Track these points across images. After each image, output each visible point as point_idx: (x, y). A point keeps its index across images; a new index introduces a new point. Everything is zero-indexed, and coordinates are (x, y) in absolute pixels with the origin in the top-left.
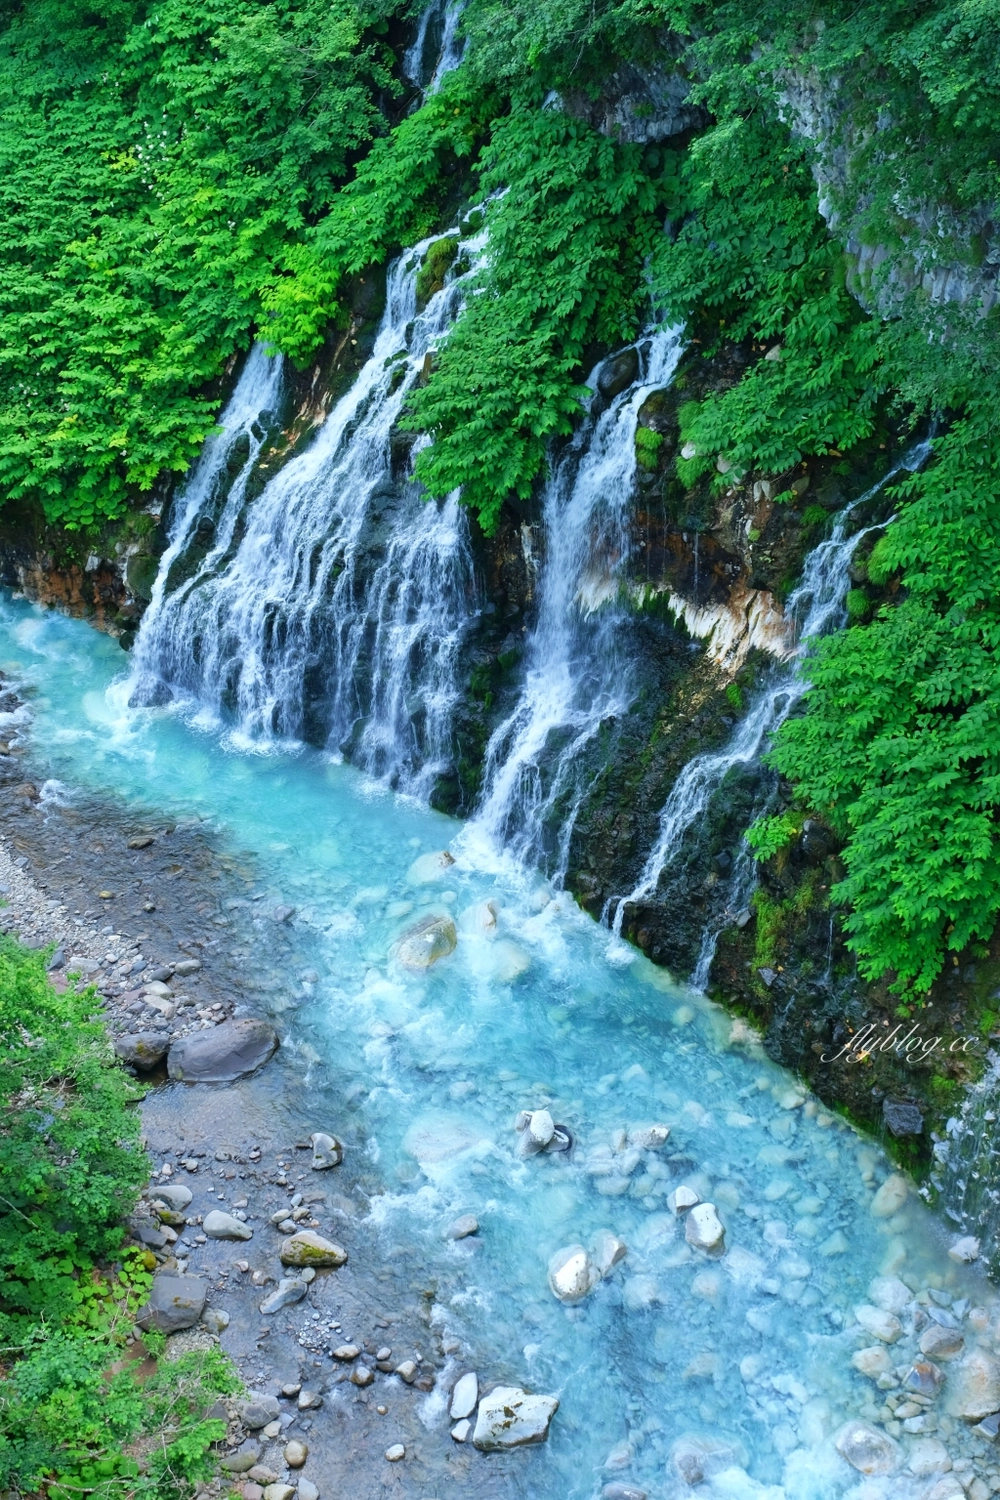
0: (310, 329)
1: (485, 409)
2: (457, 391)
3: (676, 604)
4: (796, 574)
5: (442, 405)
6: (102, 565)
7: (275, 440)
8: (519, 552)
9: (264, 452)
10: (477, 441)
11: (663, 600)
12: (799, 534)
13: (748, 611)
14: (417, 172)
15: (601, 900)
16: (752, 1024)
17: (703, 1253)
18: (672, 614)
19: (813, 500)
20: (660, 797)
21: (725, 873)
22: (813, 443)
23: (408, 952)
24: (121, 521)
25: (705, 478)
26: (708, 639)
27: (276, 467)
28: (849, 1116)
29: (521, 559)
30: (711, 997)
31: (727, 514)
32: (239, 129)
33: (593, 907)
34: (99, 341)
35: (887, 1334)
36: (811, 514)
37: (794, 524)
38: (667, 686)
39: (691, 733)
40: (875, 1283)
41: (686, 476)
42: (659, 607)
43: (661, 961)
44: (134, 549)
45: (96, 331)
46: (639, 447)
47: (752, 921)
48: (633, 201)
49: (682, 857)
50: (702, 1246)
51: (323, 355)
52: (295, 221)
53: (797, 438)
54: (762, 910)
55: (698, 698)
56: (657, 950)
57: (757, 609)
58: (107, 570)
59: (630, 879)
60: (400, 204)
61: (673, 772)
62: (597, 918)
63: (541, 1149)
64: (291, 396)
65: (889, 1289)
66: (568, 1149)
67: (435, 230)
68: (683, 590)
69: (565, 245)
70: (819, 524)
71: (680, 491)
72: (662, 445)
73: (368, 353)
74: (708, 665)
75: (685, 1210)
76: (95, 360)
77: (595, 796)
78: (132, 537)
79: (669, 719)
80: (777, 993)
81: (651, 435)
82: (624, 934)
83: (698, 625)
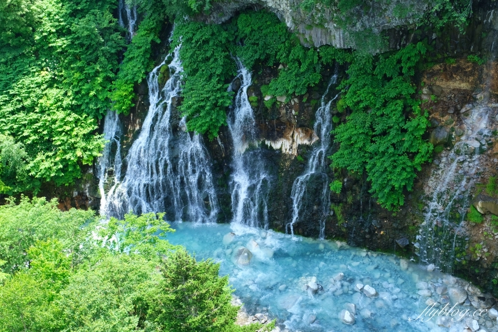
0: (130, 102)
1: (208, 104)
2: (198, 101)
3: (268, 143)
4: (313, 119)
5: (195, 106)
6: (79, 194)
7: (123, 138)
8: (218, 144)
9: (122, 144)
10: (208, 113)
11: (263, 143)
12: (311, 108)
13: (293, 136)
14: (146, 51)
15: (284, 226)
16: (341, 241)
17: (374, 297)
18: (267, 145)
19: (312, 99)
20: (289, 193)
21: (319, 204)
22: (309, 84)
23: (241, 261)
24: (82, 178)
25: (274, 104)
26: (281, 149)
27: (129, 146)
28: (381, 251)
29: (219, 145)
30: (327, 239)
31: (284, 111)
32: (83, 53)
33: (282, 230)
34: (61, 126)
35: (430, 294)
36: (313, 102)
37: (308, 106)
38: (277, 164)
39: (291, 173)
40: (417, 285)
41: (268, 105)
42: (264, 145)
43: (308, 236)
44: (88, 185)
45: (58, 123)
46: (250, 102)
47: (334, 213)
48: (227, 39)
49: (303, 205)
50: (372, 295)
51: (132, 110)
52: (112, 75)
53: (305, 84)
54: (336, 209)
55: (287, 164)
56: (306, 233)
57: (296, 134)
58: (81, 194)
59: (290, 218)
60: (145, 61)
61: (290, 185)
62: (284, 232)
63: (315, 292)
64: (124, 125)
65: (422, 284)
66: (322, 289)
67: (155, 65)
68: (268, 138)
69: (213, 55)
70: (316, 104)
71: (267, 109)
72: (258, 100)
73: (149, 104)
74: (285, 155)
75: (362, 290)
76: (61, 133)
77: (270, 200)
78: (86, 182)
79: (282, 172)
80: (349, 228)
81: (254, 97)
82: (295, 233)
83: (276, 146)
